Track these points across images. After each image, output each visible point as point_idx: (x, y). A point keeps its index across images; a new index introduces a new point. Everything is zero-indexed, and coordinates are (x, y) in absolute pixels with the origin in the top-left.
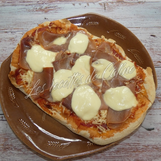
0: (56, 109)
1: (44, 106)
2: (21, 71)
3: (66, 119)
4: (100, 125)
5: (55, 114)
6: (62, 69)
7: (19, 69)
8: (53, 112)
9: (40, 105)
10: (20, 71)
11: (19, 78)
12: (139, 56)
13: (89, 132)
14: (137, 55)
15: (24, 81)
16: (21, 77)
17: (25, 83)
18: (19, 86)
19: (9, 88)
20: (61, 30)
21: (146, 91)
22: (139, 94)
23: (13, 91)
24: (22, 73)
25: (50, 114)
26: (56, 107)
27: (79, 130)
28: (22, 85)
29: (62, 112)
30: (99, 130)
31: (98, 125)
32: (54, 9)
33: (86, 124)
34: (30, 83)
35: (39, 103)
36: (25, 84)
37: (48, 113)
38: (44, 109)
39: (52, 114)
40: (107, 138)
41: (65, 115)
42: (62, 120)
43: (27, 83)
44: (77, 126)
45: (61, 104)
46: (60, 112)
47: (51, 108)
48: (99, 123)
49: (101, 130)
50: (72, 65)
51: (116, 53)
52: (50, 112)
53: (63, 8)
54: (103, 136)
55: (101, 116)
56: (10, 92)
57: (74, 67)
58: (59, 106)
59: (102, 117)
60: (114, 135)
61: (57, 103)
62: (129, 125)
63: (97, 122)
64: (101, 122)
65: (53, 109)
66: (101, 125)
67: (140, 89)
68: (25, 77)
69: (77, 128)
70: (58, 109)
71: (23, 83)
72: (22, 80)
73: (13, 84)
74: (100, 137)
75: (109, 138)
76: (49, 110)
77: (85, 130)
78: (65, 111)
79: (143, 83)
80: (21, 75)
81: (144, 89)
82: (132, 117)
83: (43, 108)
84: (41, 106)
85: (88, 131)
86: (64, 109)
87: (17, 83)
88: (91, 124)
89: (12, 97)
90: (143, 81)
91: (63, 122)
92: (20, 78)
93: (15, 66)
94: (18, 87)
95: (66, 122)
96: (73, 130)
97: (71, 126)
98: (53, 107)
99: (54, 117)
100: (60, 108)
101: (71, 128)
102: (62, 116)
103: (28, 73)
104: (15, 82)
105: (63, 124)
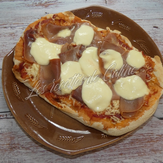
0: (66, 102)
1: (52, 100)
2: (26, 65)
3: (77, 111)
4: (113, 115)
5: (65, 107)
6: (69, 61)
7: (24, 63)
8: (63, 105)
9: (48, 99)
10: (24, 65)
11: (23, 72)
12: (145, 46)
13: (102, 124)
14: (143, 45)
15: (30, 75)
16: (26, 70)
17: (30, 77)
18: (25, 80)
19: (14, 83)
20: (64, 23)
21: (156, 78)
22: (149, 82)
23: (18, 86)
24: (26, 67)
25: (60, 108)
26: (65, 100)
27: (92, 122)
28: (27, 79)
29: (73, 105)
30: (113, 121)
31: (112, 116)
32: (54, 4)
33: (99, 116)
34: (36, 77)
35: (47, 97)
36: (30, 78)
37: (57, 107)
38: (52, 103)
39: (62, 107)
40: (122, 128)
41: (75, 107)
42: (73, 113)
43: (33, 77)
45: (70, 97)
46: (70, 105)
47: (60, 102)
48: (113, 113)
49: (115, 120)
50: (79, 57)
51: (123, 44)
52: (59, 105)
53: (64, 2)
54: (118, 126)
55: (113, 106)
56: (15, 87)
57: (81, 59)
58: (68, 99)
59: (115, 107)
60: (129, 124)
61: (66, 96)
62: (144, 113)
63: (110, 113)
64: (114, 113)
65: (62, 103)
66: (115, 115)
67: (150, 78)
68: (30, 71)
69: (90, 120)
70: (67, 102)
72: (27, 74)
73: (17, 78)
74: (114, 128)
75: (124, 127)
76: (58, 103)
77: (98, 121)
78: (75, 104)
79: (153, 72)
80: (26, 68)
81: (155, 77)
82: (146, 104)
83: (51, 102)
84: (50, 100)
86: (74, 101)
87: (22, 77)
88: (104, 116)
89: (17, 92)
90: (152, 69)
91: (73, 115)
92: (25, 72)
93: (19, 60)
94: (23, 82)
95: (78, 115)
96: (85, 122)
97: (83, 119)
98: (62, 101)
99: (64, 110)
100: (70, 101)
101: (83, 121)
102: (72, 109)
103: (33, 67)
104: (20, 76)
105: (73, 117)
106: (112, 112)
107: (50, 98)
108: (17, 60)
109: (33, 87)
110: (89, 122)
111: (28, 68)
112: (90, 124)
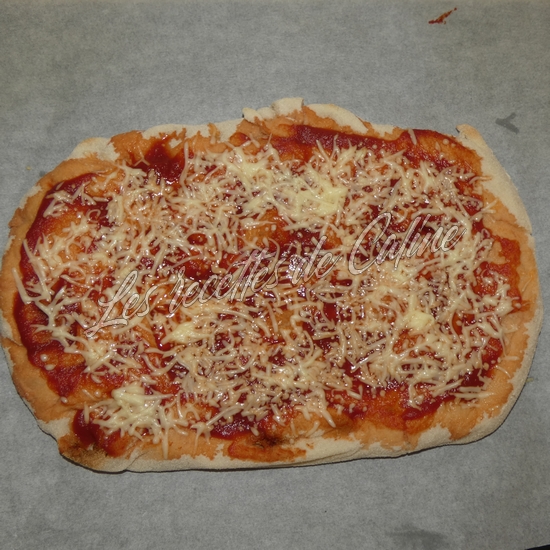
3: (352, 435)
4: (459, 387)
8: (301, 444)
10: (87, 418)
11: (106, 438)
13: (443, 427)
16: (108, 429)
17: (138, 435)
24: (101, 418)
27: (413, 438)
30: (463, 400)
31: (455, 390)
33: (420, 409)
36: (141, 437)
38: (268, 461)
40: (501, 406)
41: (342, 428)
43: (147, 431)
44: (398, 434)
46: (321, 432)
48: (451, 381)
49: (468, 396)
52: (290, 452)
55: (440, 360)
58: (304, 419)
60: (511, 385)
62: (526, 333)
65: (292, 441)
67: (481, 204)
69: (405, 438)
71: (135, 440)
72: (122, 434)
74: (482, 417)
75: (506, 402)
76: (284, 447)
77: (427, 426)
79: (482, 183)
80: (103, 423)
81: (493, 199)
83: (261, 460)
85: (438, 425)
86: (325, 412)
88: (433, 400)
90: (476, 175)
92: (111, 432)
93: (57, 416)
95: (361, 446)
96: (394, 451)
97: (382, 446)
98: (288, 436)
99: (315, 458)
100: (312, 421)
101: (385, 452)
102: (333, 439)
103: (121, 403)
104: (104, 455)
105: (350, 458)
106: (448, 379)
107: (247, 449)
108: (56, 421)
109: (170, 458)
110: (404, 443)
111: (108, 418)
112: (410, 446)
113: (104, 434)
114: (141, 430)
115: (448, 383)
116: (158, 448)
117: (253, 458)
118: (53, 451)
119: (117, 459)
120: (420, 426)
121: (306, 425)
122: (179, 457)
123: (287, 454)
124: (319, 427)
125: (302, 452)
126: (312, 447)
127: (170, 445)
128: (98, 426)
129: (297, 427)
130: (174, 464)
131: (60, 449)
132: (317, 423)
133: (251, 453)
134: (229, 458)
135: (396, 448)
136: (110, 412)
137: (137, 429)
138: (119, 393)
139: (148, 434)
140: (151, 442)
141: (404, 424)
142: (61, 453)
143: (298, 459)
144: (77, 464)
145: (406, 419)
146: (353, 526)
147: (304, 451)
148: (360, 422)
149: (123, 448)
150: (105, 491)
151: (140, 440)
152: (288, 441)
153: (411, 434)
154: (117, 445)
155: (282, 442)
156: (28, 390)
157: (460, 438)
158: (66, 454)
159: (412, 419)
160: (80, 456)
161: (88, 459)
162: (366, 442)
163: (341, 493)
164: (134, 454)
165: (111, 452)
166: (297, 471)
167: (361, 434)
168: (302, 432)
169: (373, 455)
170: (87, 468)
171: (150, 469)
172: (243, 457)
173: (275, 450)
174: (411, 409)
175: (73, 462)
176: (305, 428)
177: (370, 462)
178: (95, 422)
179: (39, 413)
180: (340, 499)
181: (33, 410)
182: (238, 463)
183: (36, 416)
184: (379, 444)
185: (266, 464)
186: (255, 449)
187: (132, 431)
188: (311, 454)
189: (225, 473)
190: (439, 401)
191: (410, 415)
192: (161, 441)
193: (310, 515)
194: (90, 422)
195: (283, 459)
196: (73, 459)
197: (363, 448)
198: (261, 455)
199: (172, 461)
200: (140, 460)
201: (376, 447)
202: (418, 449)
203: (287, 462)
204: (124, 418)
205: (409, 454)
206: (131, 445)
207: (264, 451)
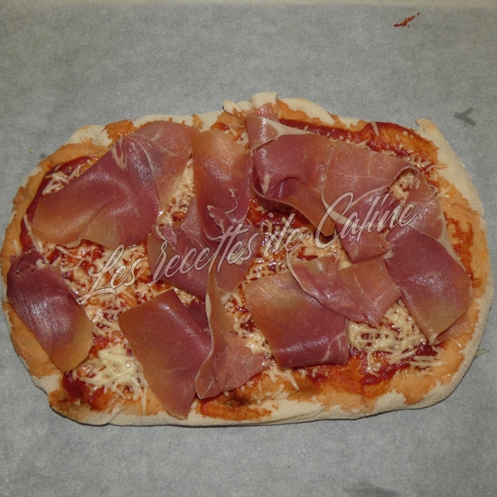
1: (227, 410)
3: (314, 398)
4: (413, 356)
8: (267, 405)
11: (91, 394)
13: (398, 392)
16: (93, 386)
17: (120, 392)
24: (87, 376)
27: (370, 402)
29: (294, 389)
30: (417, 368)
31: (411, 359)
33: (377, 376)
34: (139, 381)
36: (122, 394)
38: (236, 419)
40: (452, 374)
41: (304, 390)
42: (308, 411)
43: (128, 388)
44: (356, 398)
45: (271, 373)
46: (286, 394)
48: (407, 350)
49: (422, 365)
52: (257, 412)
54: (443, 377)
55: (397, 331)
58: (270, 382)
60: (462, 355)
62: (477, 308)
63: (400, 352)
64: (411, 347)
65: (259, 402)
66: (417, 354)
67: (436, 190)
69: (363, 402)
71: (117, 396)
72: (106, 391)
74: (435, 385)
75: (457, 371)
76: (252, 407)
77: (384, 392)
79: (438, 171)
80: (88, 381)
81: (448, 185)
83: (230, 418)
85: (394, 391)
90: (432, 164)
92: (94, 389)
93: (48, 373)
95: (322, 408)
96: (352, 413)
97: (342, 408)
98: (255, 397)
99: (279, 418)
100: (277, 384)
101: (344, 414)
102: (297, 401)
103: (105, 362)
104: (88, 409)
105: (312, 419)
106: (403, 348)
107: (218, 408)
108: (48, 378)
109: (148, 414)
110: (362, 406)
111: (93, 375)
112: (367, 409)
113: (89, 391)
114: (123, 388)
115: (404, 352)
116: (137, 405)
117: (223, 416)
118: (44, 405)
119: (100, 414)
120: (377, 391)
121: (272, 387)
122: (156, 414)
123: (254, 414)
124: (284, 390)
125: (267, 412)
126: (277, 408)
127: (148, 402)
128: (84, 383)
129: (264, 389)
130: (151, 419)
131: (50, 402)
132: (282, 386)
133: (221, 412)
134: (201, 416)
135: (355, 411)
136: (95, 371)
137: (118, 386)
138: (104, 354)
139: (129, 392)
140: (131, 400)
141: (362, 388)
142: (51, 406)
143: (264, 419)
144: (65, 417)
145: (364, 384)
146: (314, 482)
147: (270, 412)
148: (322, 386)
149: (106, 403)
150: (89, 443)
151: (121, 397)
152: (255, 402)
153: (369, 398)
154: (100, 400)
155: (250, 403)
156: (23, 348)
157: (414, 403)
158: (55, 408)
159: (369, 384)
160: (67, 409)
161: (74, 412)
162: (327, 405)
163: (304, 450)
164: (116, 410)
165: (95, 407)
166: (263, 429)
167: (322, 397)
168: (268, 394)
169: (334, 417)
170: (73, 420)
171: (130, 423)
172: (214, 416)
173: (243, 410)
174: (369, 375)
175: (61, 415)
176: (271, 390)
177: (331, 423)
178: (82, 379)
179: (33, 370)
180: (302, 456)
181: (28, 367)
182: (210, 421)
183: (31, 372)
184: (338, 406)
185: (235, 422)
186: (224, 409)
187: (114, 388)
188: (276, 415)
189: (198, 430)
190: (394, 369)
191: (368, 381)
192: (140, 398)
193: (274, 471)
194: (78, 379)
195: (250, 418)
196: (61, 412)
197: (324, 410)
198: (230, 414)
199: (150, 417)
200: (121, 415)
201: (336, 409)
202: (375, 412)
203: (254, 421)
204: (107, 376)
205: (367, 417)
206: (113, 401)
207: (233, 410)
